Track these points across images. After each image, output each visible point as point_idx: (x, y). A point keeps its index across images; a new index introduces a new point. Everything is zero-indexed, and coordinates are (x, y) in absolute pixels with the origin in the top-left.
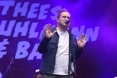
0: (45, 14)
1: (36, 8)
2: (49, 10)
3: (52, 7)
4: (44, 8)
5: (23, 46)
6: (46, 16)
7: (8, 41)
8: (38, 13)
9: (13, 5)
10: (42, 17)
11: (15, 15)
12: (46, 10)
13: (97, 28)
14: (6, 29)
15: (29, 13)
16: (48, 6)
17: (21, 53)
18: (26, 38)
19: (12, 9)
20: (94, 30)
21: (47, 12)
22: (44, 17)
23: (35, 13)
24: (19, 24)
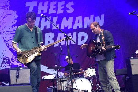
0: (62, 9)
1: (54, 5)
2: (64, 5)
3: (66, 3)
4: (60, 4)
5: (50, 36)
6: (63, 11)
8: (56, 9)
9: (36, 5)
10: (60, 12)
11: (39, 12)
12: (62, 6)
13: (103, 16)
15: (50, 10)
16: (63, 3)
17: (49, 42)
18: (50, 30)
19: (36, 9)
20: (100, 18)
21: (63, 7)
22: (62, 12)
23: (54, 9)
24: (44, 19)
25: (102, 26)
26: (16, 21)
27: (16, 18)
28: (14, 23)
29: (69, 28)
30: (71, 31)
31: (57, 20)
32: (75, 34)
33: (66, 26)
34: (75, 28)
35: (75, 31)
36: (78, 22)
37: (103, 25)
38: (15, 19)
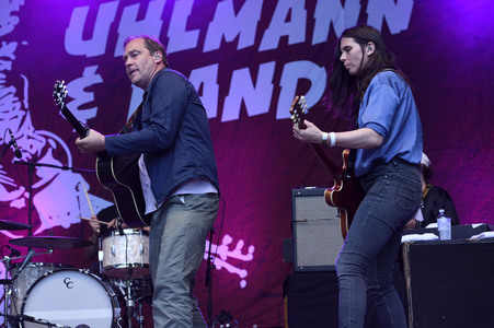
7: (96, 73)
14: (88, 34)
25: (402, 32)
26: (16, 20)
27: (17, 9)
28: (9, 29)
29: (241, 46)
30: (252, 59)
31: (189, 13)
32: (267, 69)
33: (229, 39)
34: (270, 42)
35: (268, 56)
36: (288, 19)
37: (405, 27)
38: (13, 13)
